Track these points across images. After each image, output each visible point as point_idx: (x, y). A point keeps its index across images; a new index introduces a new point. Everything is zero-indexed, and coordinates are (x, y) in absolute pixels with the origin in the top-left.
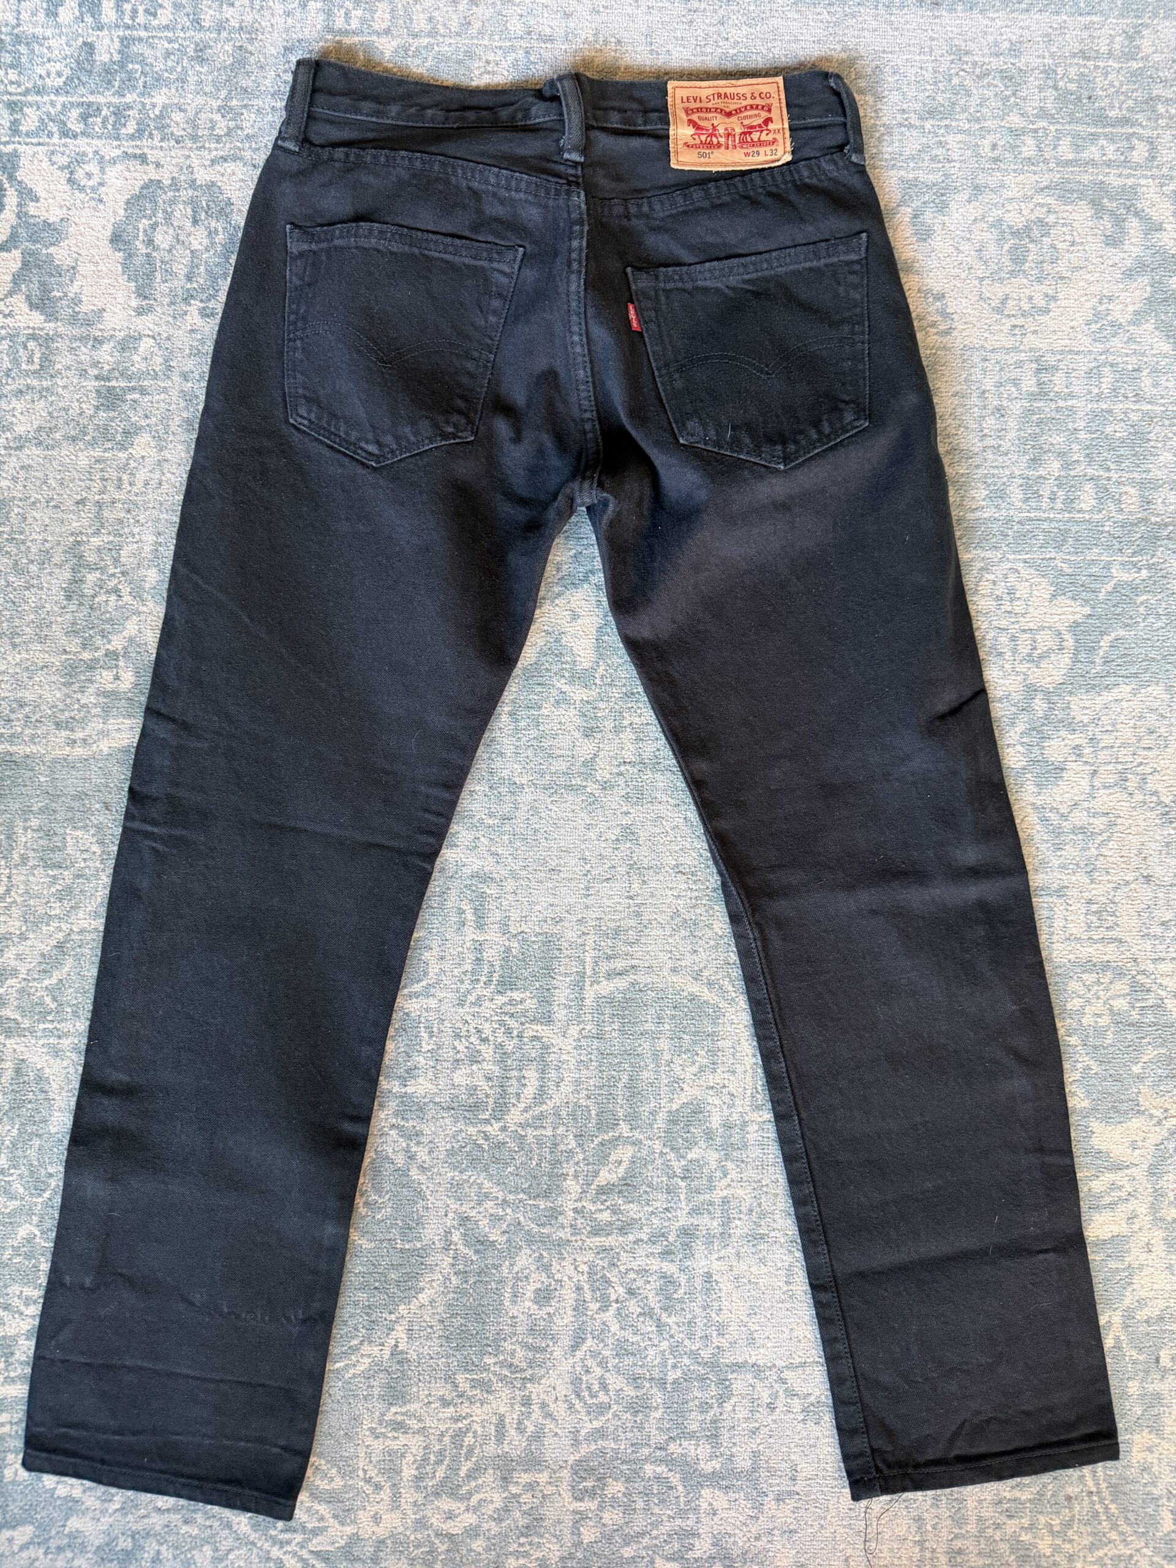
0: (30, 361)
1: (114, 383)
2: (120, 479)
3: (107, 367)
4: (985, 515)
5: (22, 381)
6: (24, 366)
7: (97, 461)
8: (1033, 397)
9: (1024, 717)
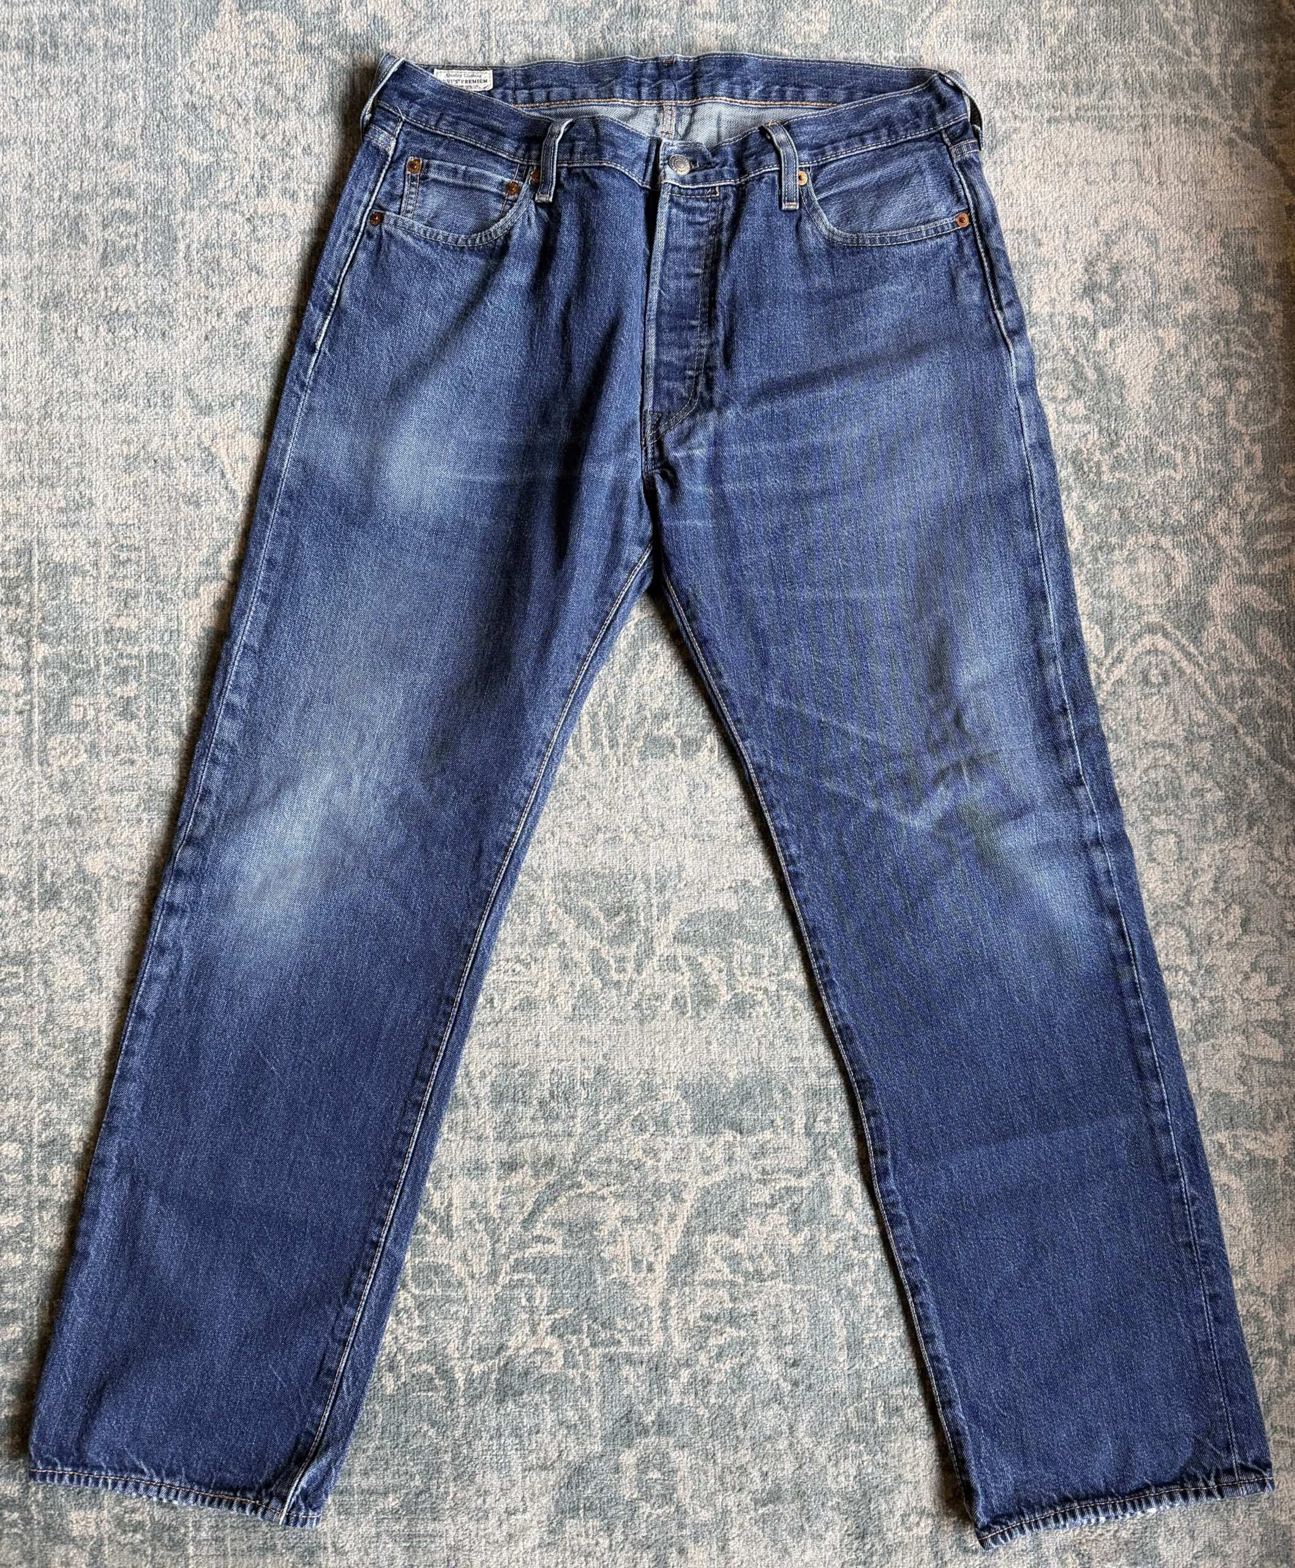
0: (16, 975)
1: (35, 895)
2: (129, 884)
3: (20, 903)
4: (142, 92)
5: (35, 981)
6: (21, 981)
7: (111, 905)
8: (30, 53)
9: (328, 52)
